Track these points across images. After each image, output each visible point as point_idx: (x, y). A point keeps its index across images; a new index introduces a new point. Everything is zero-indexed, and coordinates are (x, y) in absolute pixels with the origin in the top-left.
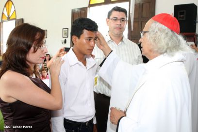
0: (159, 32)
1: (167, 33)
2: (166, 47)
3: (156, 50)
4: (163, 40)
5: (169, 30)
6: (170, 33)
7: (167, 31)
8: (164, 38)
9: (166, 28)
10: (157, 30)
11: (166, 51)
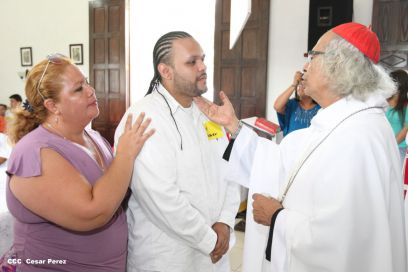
0: (342, 56)
1: (357, 60)
2: (352, 84)
3: (335, 87)
4: (348, 71)
5: (362, 55)
6: (363, 60)
7: (356, 56)
8: (351, 68)
9: (356, 49)
10: (338, 51)
11: (351, 92)
